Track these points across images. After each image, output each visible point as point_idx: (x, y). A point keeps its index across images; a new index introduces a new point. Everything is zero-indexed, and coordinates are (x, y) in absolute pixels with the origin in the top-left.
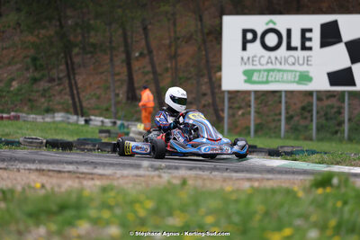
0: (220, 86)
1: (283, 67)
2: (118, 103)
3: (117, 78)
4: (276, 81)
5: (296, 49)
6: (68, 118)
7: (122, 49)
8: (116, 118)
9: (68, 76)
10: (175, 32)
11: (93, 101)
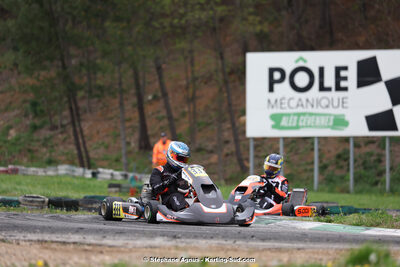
0: (244, 132)
1: (315, 110)
2: (129, 153)
3: (128, 124)
4: (307, 126)
5: (329, 89)
6: (73, 171)
7: (133, 91)
8: (128, 170)
9: (73, 123)
10: (193, 72)
11: (101, 151)
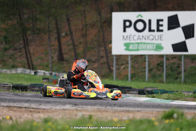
0: (111, 52)
1: (146, 41)
2: (53, 62)
3: (52, 48)
4: (143, 49)
5: (154, 31)
6: (25, 71)
7: (55, 31)
8: (52, 71)
9: (25, 47)
10: (85, 21)
11: (39, 61)
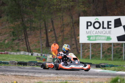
0: (79, 41)
1: (101, 35)
2: (43, 48)
3: (42, 39)
4: (98, 40)
6: (25, 53)
7: (44, 29)
8: (42, 53)
9: (25, 38)
10: (63, 23)
11: (34, 47)
